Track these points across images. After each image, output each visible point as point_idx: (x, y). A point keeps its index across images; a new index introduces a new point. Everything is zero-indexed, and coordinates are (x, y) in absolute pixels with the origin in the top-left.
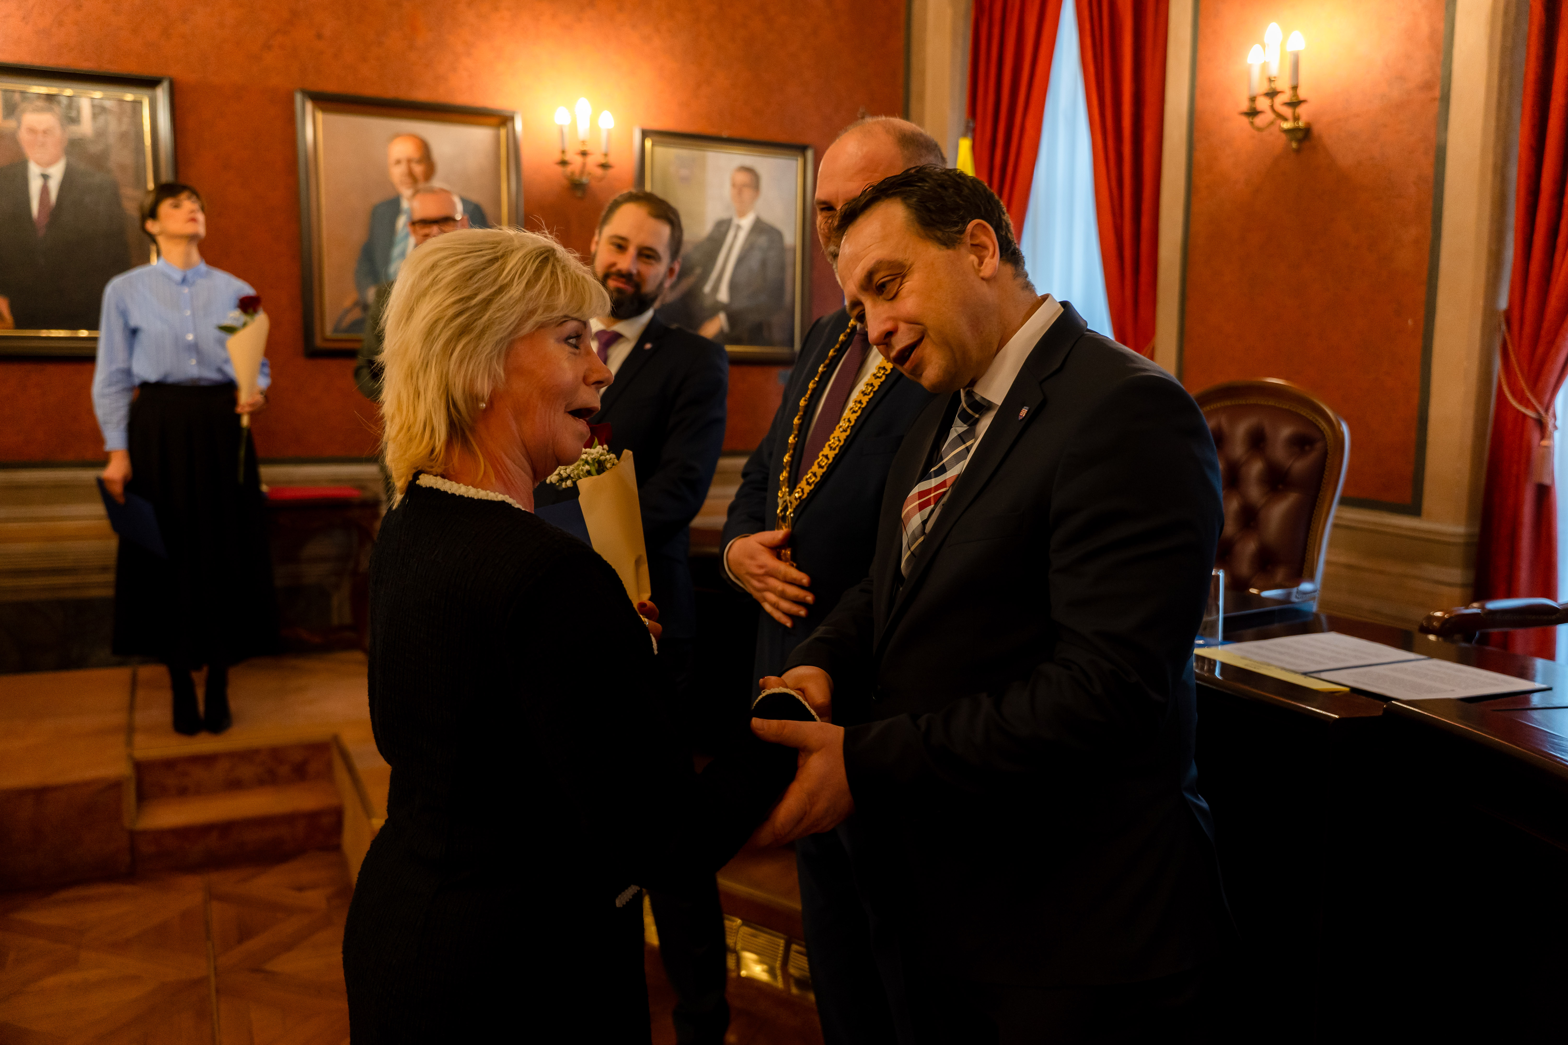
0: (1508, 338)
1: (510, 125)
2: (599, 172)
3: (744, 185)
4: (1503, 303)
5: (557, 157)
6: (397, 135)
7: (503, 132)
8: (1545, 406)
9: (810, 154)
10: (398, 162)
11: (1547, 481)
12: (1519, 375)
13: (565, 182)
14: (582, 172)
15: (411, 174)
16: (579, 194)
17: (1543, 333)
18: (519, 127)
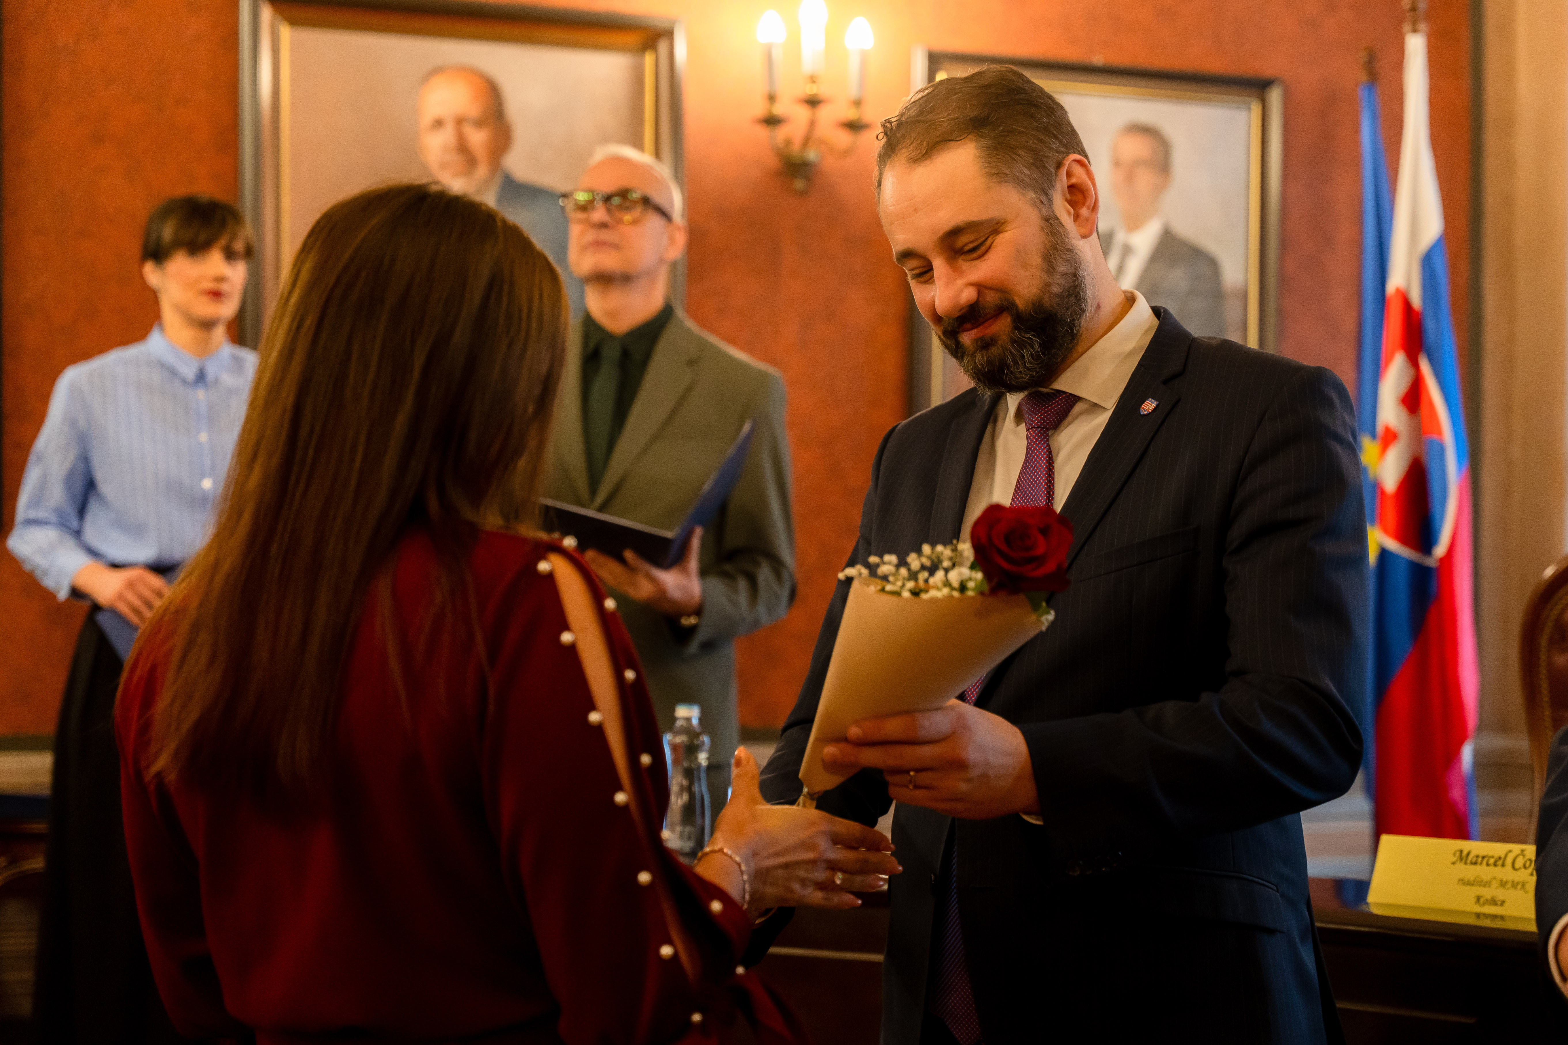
1: (663, 46)
2: (843, 138)
3: (1137, 163)
5: (760, 109)
6: (436, 71)
7: (649, 59)
9: (1275, 97)
10: (439, 123)
13: (772, 162)
14: (807, 141)
15: (463, 148)
16: (799, 184)
18: (681, 50)
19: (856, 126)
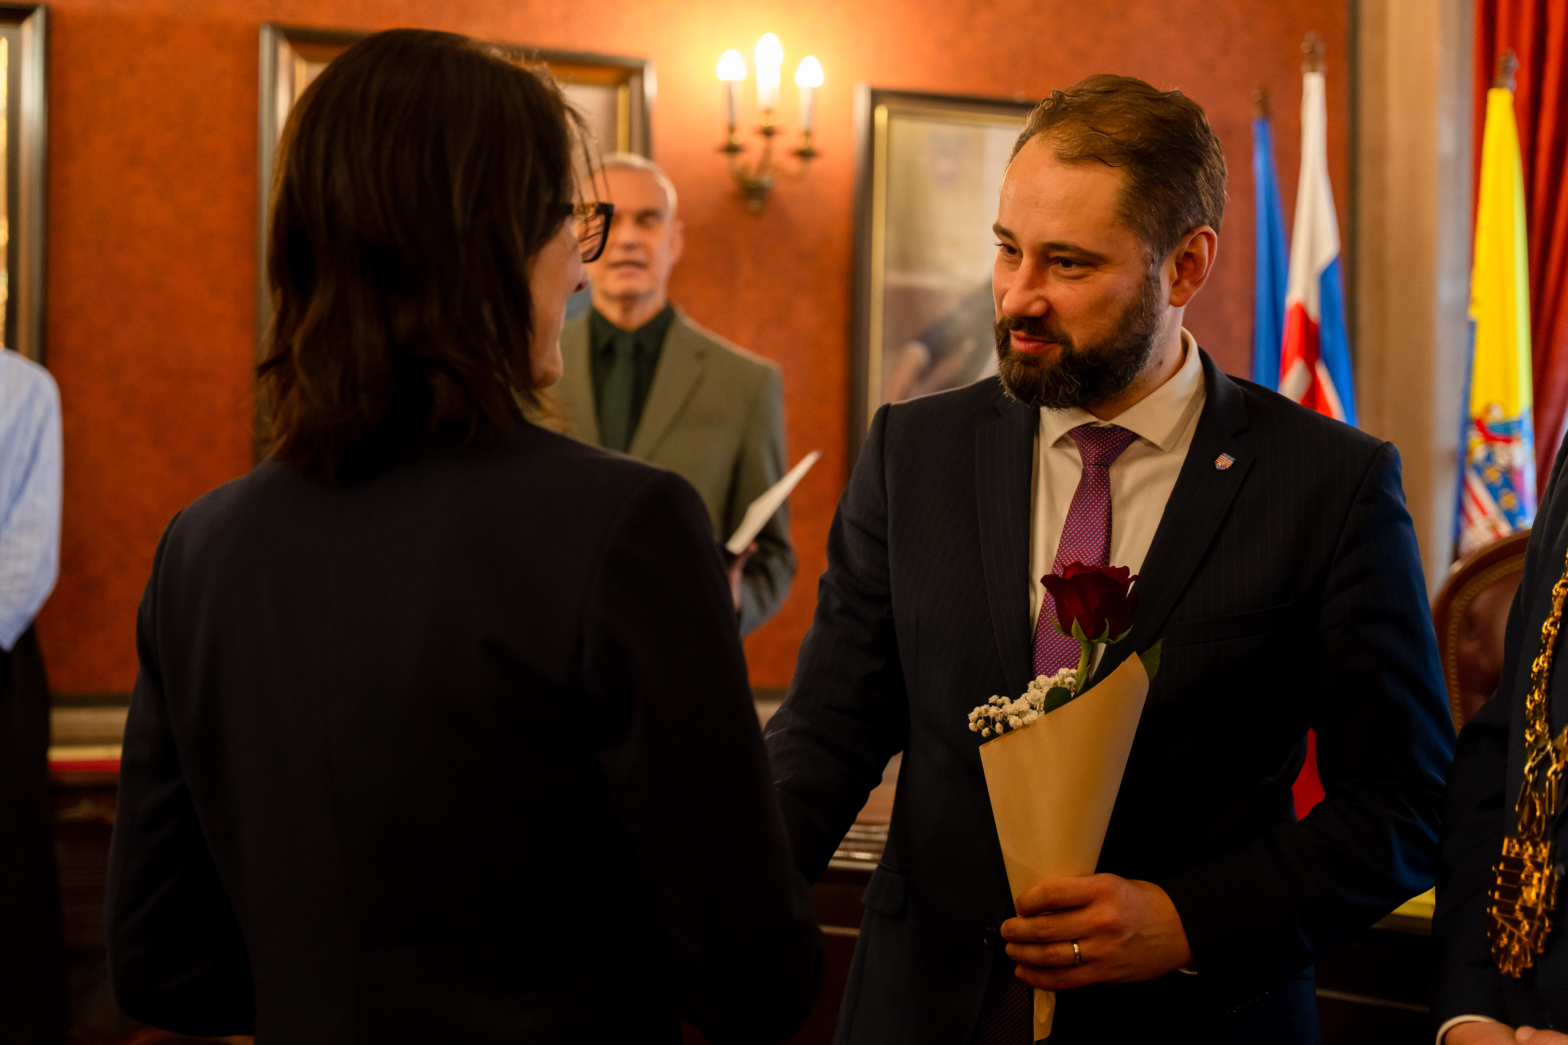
1: (635, 83)
2: (796, 165)
5: (721, 138)
7: (623, 95)
13: (731, 185)
14: (763, 166)
18: (651, 86)
19: (805, 154)
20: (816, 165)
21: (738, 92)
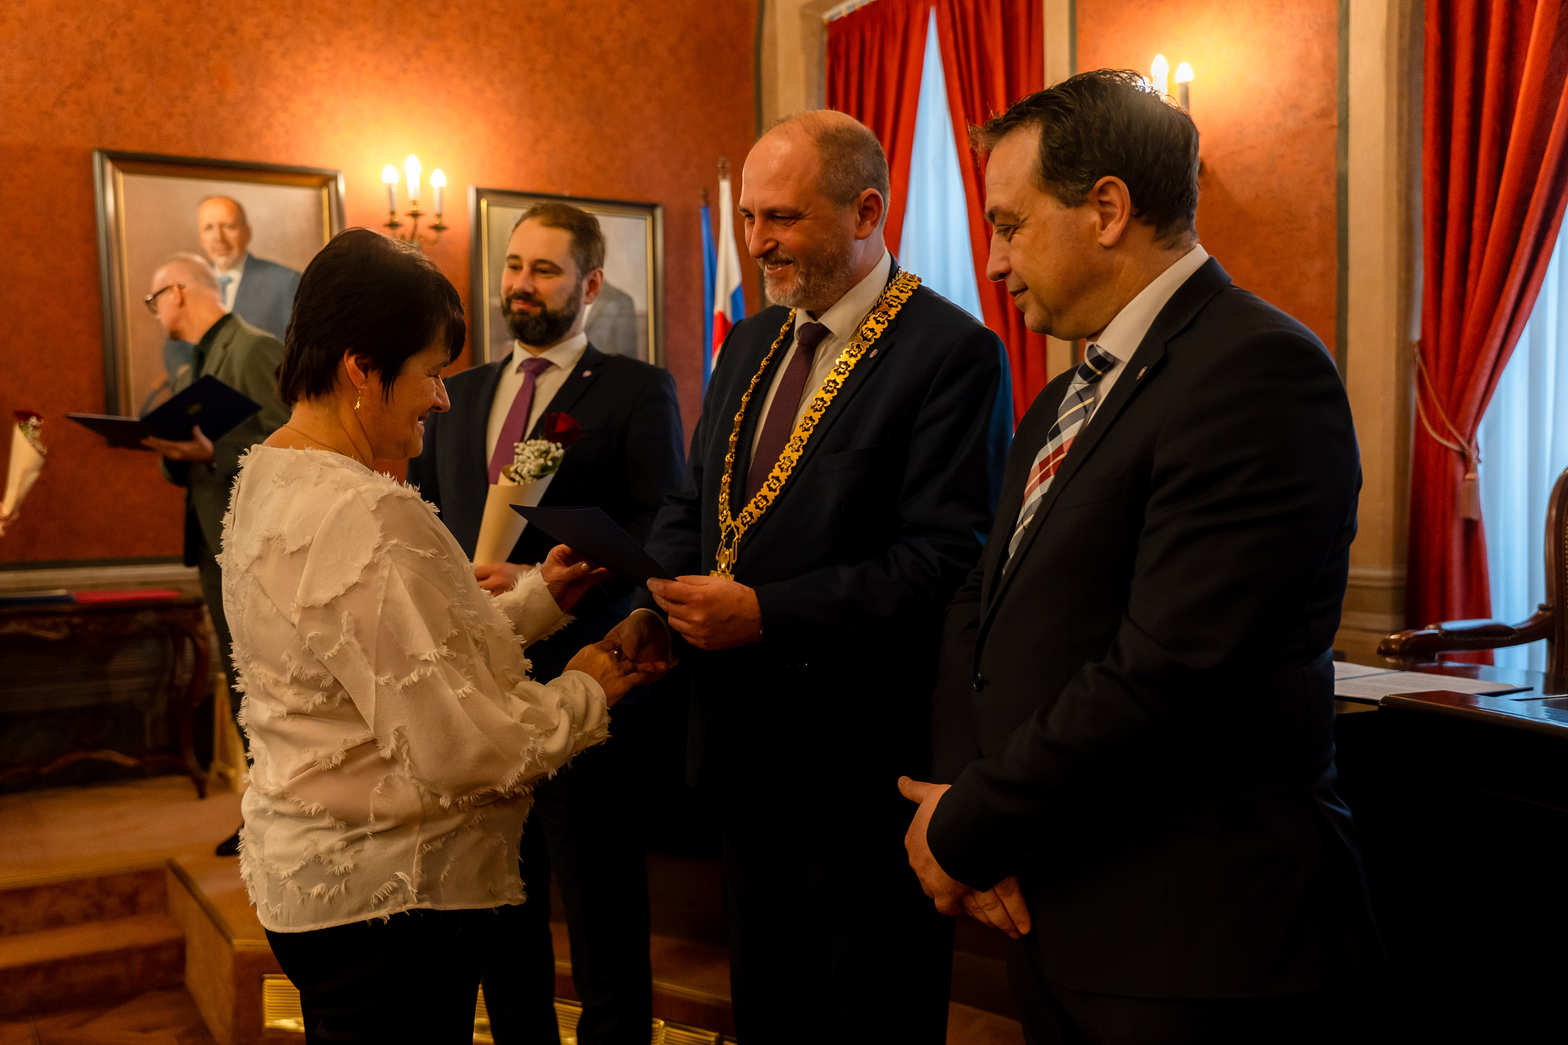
0: (1423, 368)
1: (332, 185)
2: (432, 234)
4: (1416, 335)
5: (386, 219)
6: (207, 198)
7: (325, 192)
8: (1467, 437)
9: (659, 213)
10: (209, 227)
11: (1474, 516)
12: (1439, 408)
15: (224, 241)
17: (1461, 361)
18: (342, 187)
19: (438, 228)
20: (445, 234)
21: (395, 190)
